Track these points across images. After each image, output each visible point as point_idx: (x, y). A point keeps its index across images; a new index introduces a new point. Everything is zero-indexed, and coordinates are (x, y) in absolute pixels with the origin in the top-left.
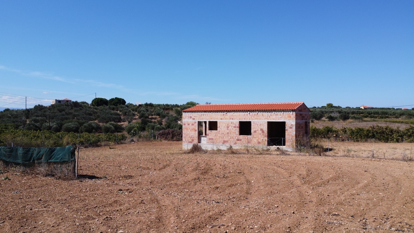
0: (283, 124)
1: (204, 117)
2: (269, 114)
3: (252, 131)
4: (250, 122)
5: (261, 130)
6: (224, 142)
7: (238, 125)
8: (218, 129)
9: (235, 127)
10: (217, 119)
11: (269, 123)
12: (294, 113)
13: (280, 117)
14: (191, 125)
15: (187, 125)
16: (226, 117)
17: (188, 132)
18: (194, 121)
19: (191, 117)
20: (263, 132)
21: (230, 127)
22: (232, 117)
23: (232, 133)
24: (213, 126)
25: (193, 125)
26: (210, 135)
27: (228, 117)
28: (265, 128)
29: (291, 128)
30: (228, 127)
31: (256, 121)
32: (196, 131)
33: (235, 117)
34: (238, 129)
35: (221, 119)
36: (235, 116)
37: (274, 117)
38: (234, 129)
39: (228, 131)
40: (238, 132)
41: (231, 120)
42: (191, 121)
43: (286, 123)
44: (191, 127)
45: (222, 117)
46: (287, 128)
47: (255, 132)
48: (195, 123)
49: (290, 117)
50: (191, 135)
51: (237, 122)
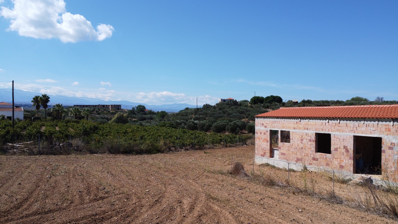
0: (379, 141)
1: (276, 125)
2: (356, 123)
3: (332, 148)
4: (329, 135)
5: (345, 147)
6: (298, 160)
7: (313, 138)
8: (291, 141)
9: (310, 141)
10: (290, 128)
11: (356, 138)
12: (396, 124)
13: (373, 129)
14: (263, 134)
15: (259, 133)
16: (300, 126)
17: (261, 143)
18: (265, 129)
19: (263, 124)
20: (347, 151)
21: (304, 141)
22: (307, 127)
23: (307, 148)
24: (286, 137)
25: (265, 134)
26: (282, 148)
27: (301, 126)
28: (350, 145)
29: (390, 148)
30: (302, 140)
31: (337, 133)
32: (267, 142)
33: (310, 127)
34: (314, 144)
35: (294, 128)
36: (311, 125)
37: (363, 129)
38: (309, 143)
39: (301, 146)
40: (314, 149)
41: (306, 131)
42: (263, 128)
43: (383, 141)
44: (263, 136)
45: (295, 126)
46: (384, 147)
47: (336, 149)
48: (267, 131)
49: (389, 130)
50: (263, 146)
51: (312, 134)
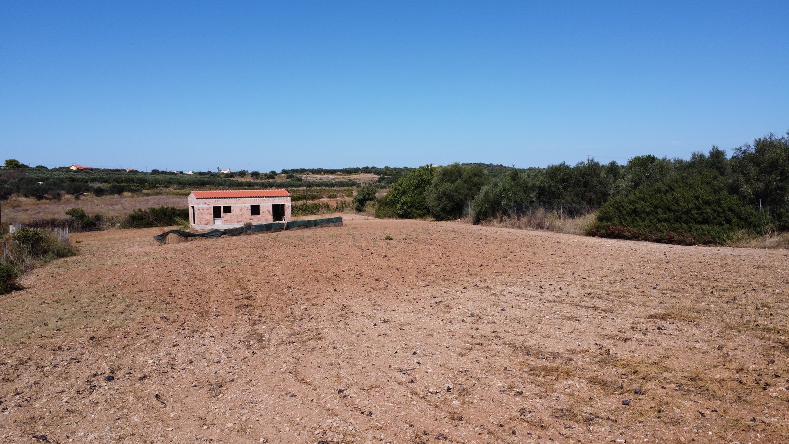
0: (283, 205)
1: (218, 203)
2: (273, 199)
3: (261, 211)
4: (259, 206)
5: (268, 210)
6: (239, 222)
7: (249, 208)
8: (232, 211)
9: (247, 210)
10: (232, 204)
11: (274, 206)
12: (290, 198)
13: (281, 201)
14: (205, 210)
15: (201, 210)
16: (239, 202)
17: (203, 216)
18: (208, 206)
19: (205, 203)
20: (269, 212)
21: (243, 210)
22: (244, 202)
23: (245, 214)
24: (228, 209)
25: (207, 209)
26: (224, 217)
27: (241, 202)
28: (271, 209)
29: (288, 208)
30: (241, 210)
31: (263, 204)
32: (211, 214)
33: (246, 202)
34: (250, 211)
35: (235, 204)
37: (277, 201)
38: (247, 211)
39: (241, 213)
40: (249, 213)
41: (244, 205)
42: (205, 206)
43: (285, 205)
44: (206, 211)
45: (236, 202)
46: (285, 208)
47: (263, 212)
48: (210, 208)
49: (288, 201)
50: (206, 218)
51: (248, 206)
